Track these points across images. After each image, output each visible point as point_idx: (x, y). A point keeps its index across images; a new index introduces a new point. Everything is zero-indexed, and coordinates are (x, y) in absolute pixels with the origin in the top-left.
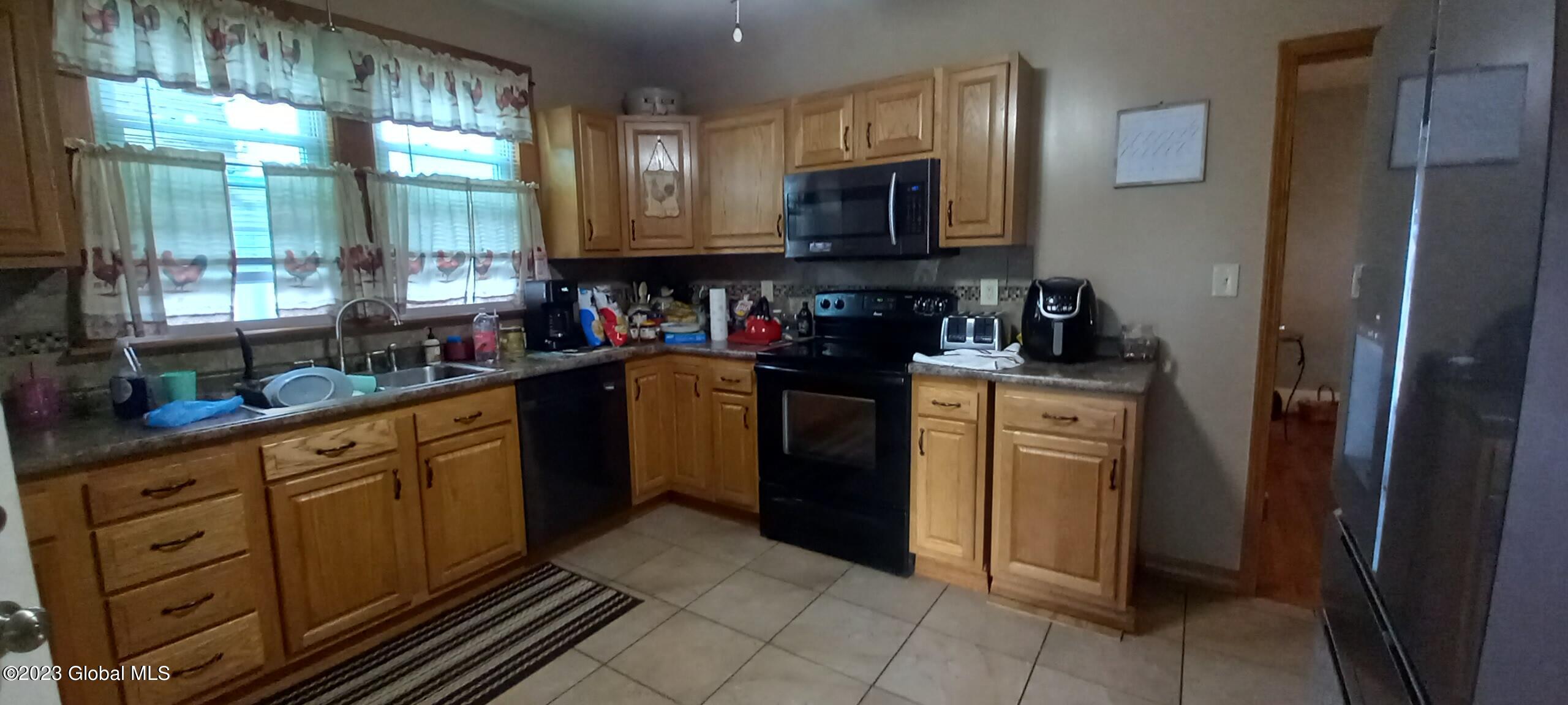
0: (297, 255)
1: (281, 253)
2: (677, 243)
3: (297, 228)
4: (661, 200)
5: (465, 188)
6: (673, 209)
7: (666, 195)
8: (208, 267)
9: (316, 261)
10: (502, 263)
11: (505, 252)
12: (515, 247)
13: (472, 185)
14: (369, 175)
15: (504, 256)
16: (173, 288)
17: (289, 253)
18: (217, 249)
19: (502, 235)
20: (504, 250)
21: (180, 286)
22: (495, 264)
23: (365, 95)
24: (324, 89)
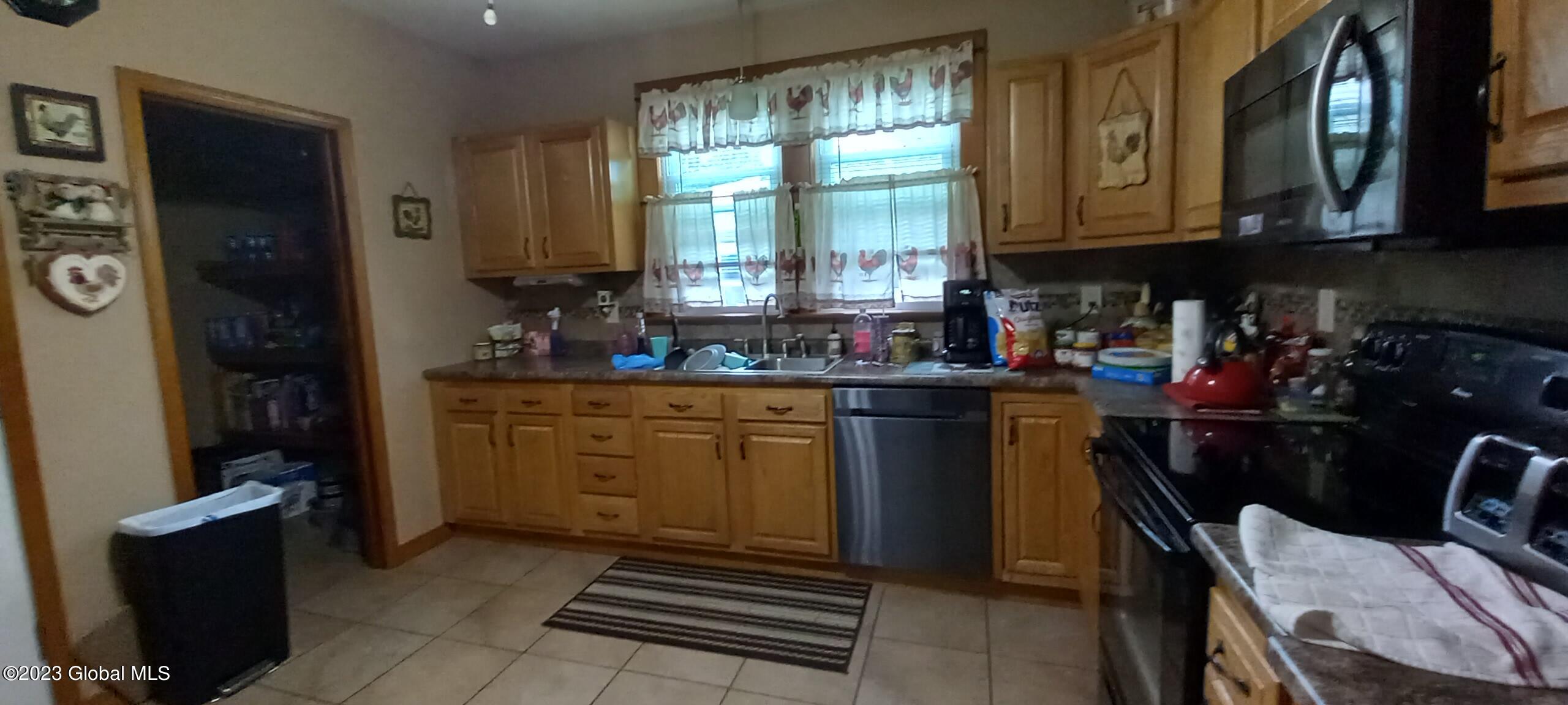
0: (753, 259)
1: (743, 259)
2: (1142, 225)
3: (753, 239)
4: (1122, 159)
5: (887, 186)
6: (1137, 172)
7: (1127, 151)
8: (705, 269)
9: (766, 264)
10: (931, 261)
11: (933, 248)
12: (944, 242)
13: (895, 182)
14: (800, 190)
15: (932, 253)
16: (691, 283)
17: (749, 258)
18: (707, 258)
19: (930, 230)
20: (931, 246)
21: (694, 282)
22: (921, 262)
23: (801, 121)
24: (773, 126)
